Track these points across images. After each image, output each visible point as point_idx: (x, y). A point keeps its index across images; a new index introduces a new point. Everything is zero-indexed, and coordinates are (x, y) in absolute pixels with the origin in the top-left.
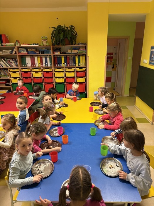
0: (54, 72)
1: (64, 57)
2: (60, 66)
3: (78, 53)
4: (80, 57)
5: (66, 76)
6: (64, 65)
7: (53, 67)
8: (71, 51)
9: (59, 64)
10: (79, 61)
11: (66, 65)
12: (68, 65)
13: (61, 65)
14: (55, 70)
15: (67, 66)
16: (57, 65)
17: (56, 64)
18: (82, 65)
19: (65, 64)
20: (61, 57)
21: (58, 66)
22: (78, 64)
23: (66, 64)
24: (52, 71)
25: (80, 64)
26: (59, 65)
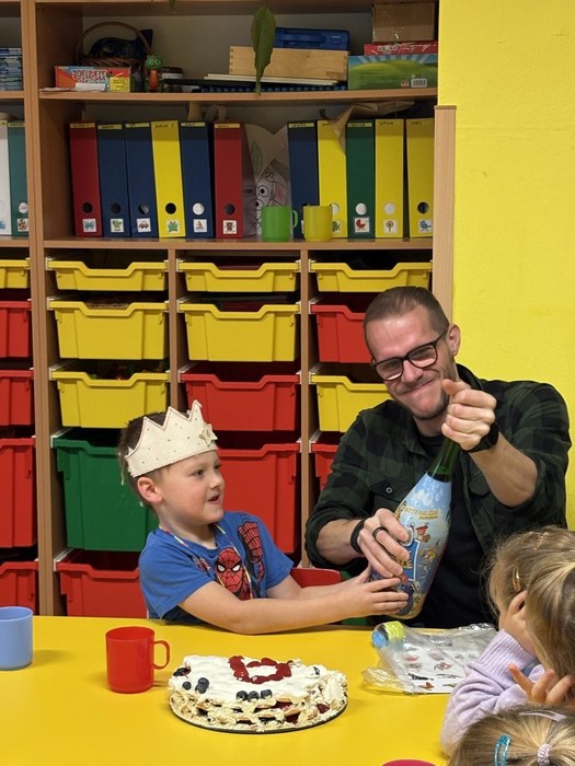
0: (53, 304)
1: (185, 136)
2: (130, 232)
3: (342, 85)
4: (372, 133)
5: (195, 355)
6: (181, 231)
7: (37, 243)
8: (262, 62)
9: (117, 212)
10: (361, 187)
11: (201, 226)
12: (230, 227)
13: (143, 224)
14: (64, 283)
15: (214, 233)
16: (90, 225)
17: (88, 210)
18: (397, 231)
19: (190, 217)
20: (146, 136)
21: (104, 232)
22: (352, 213)
23: (198, 209)
24: (23, 294)
25: (371, 213)
26: (117, 225)
